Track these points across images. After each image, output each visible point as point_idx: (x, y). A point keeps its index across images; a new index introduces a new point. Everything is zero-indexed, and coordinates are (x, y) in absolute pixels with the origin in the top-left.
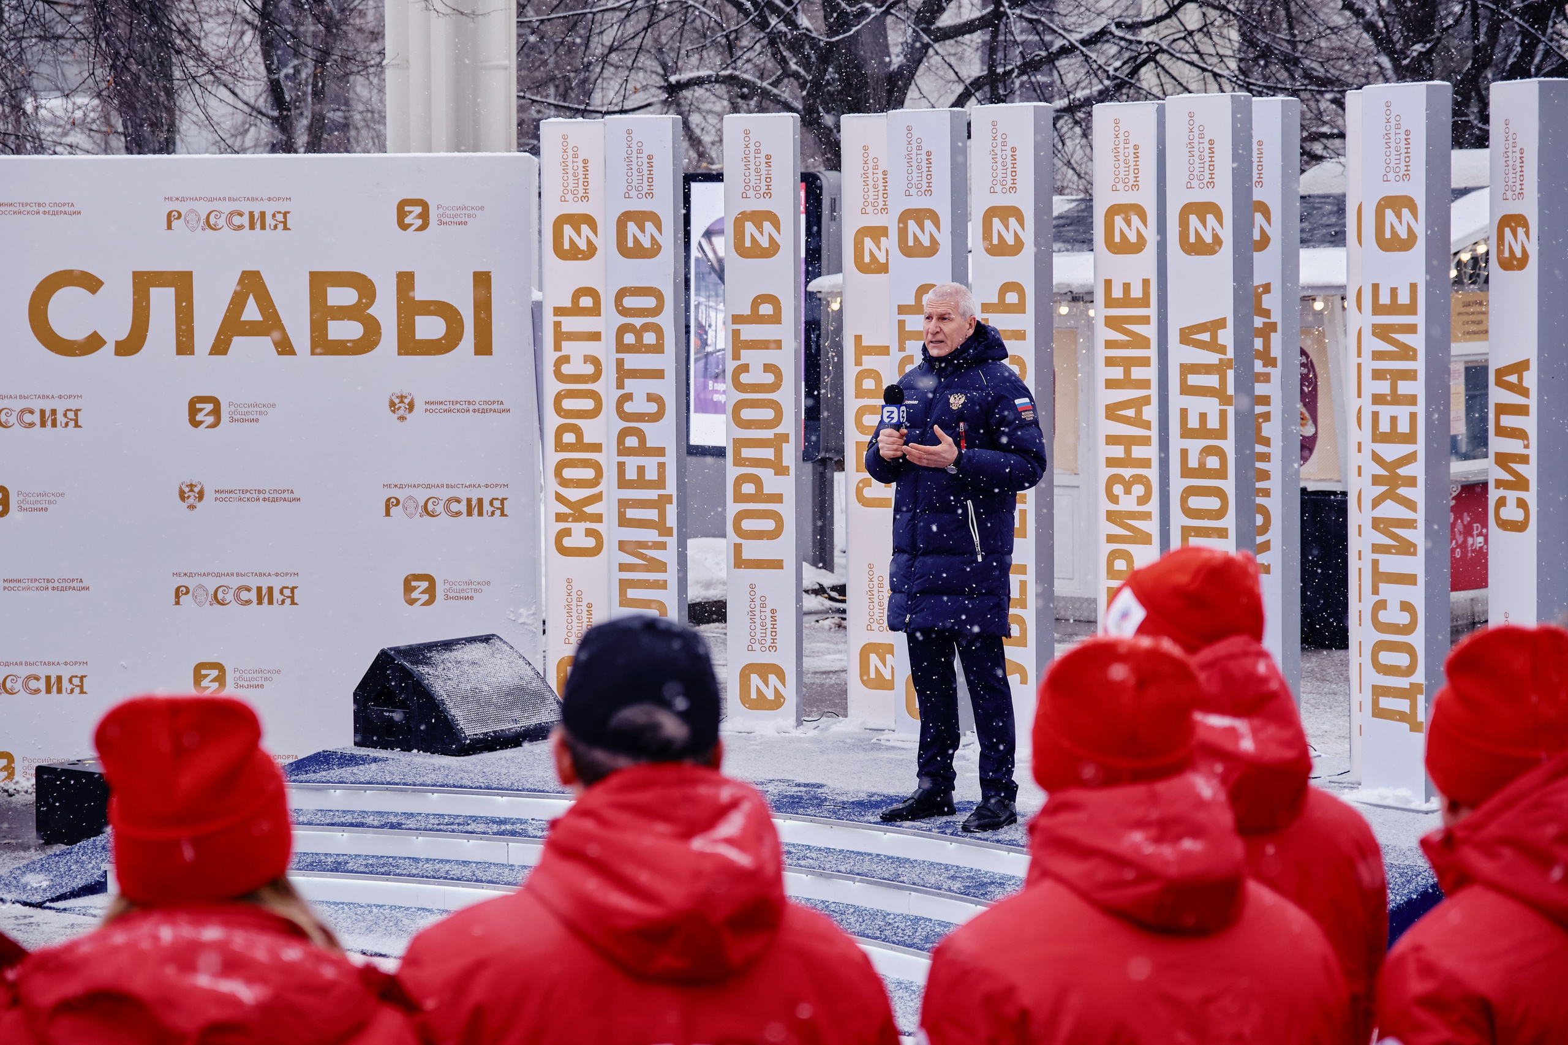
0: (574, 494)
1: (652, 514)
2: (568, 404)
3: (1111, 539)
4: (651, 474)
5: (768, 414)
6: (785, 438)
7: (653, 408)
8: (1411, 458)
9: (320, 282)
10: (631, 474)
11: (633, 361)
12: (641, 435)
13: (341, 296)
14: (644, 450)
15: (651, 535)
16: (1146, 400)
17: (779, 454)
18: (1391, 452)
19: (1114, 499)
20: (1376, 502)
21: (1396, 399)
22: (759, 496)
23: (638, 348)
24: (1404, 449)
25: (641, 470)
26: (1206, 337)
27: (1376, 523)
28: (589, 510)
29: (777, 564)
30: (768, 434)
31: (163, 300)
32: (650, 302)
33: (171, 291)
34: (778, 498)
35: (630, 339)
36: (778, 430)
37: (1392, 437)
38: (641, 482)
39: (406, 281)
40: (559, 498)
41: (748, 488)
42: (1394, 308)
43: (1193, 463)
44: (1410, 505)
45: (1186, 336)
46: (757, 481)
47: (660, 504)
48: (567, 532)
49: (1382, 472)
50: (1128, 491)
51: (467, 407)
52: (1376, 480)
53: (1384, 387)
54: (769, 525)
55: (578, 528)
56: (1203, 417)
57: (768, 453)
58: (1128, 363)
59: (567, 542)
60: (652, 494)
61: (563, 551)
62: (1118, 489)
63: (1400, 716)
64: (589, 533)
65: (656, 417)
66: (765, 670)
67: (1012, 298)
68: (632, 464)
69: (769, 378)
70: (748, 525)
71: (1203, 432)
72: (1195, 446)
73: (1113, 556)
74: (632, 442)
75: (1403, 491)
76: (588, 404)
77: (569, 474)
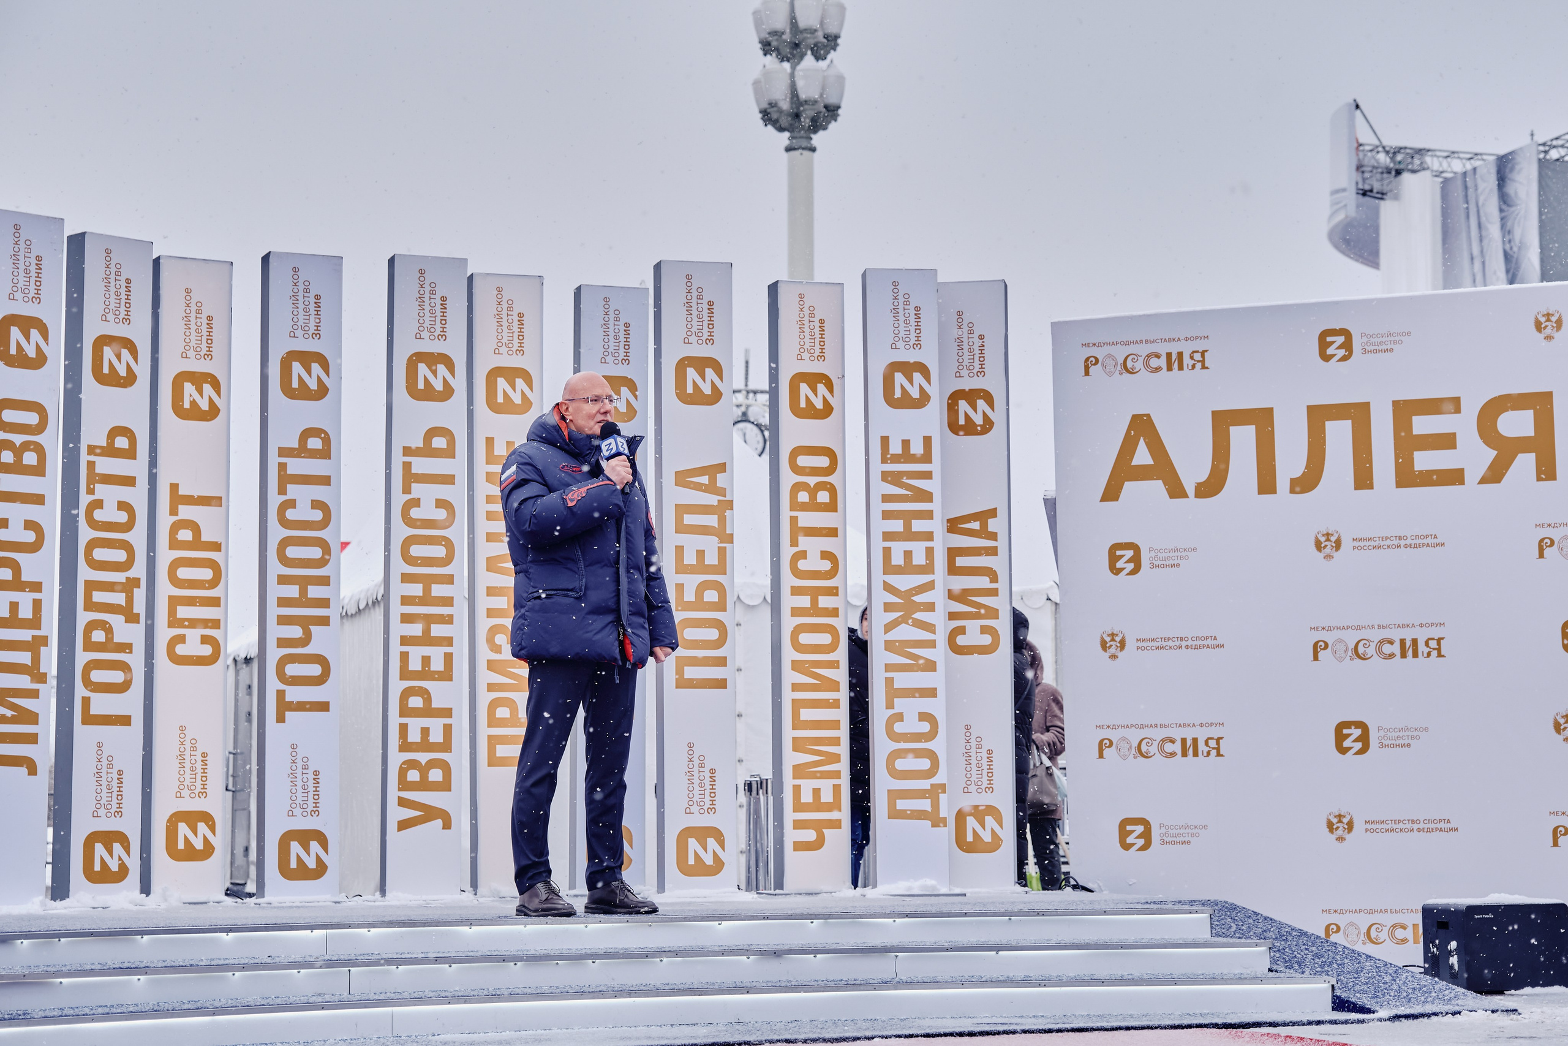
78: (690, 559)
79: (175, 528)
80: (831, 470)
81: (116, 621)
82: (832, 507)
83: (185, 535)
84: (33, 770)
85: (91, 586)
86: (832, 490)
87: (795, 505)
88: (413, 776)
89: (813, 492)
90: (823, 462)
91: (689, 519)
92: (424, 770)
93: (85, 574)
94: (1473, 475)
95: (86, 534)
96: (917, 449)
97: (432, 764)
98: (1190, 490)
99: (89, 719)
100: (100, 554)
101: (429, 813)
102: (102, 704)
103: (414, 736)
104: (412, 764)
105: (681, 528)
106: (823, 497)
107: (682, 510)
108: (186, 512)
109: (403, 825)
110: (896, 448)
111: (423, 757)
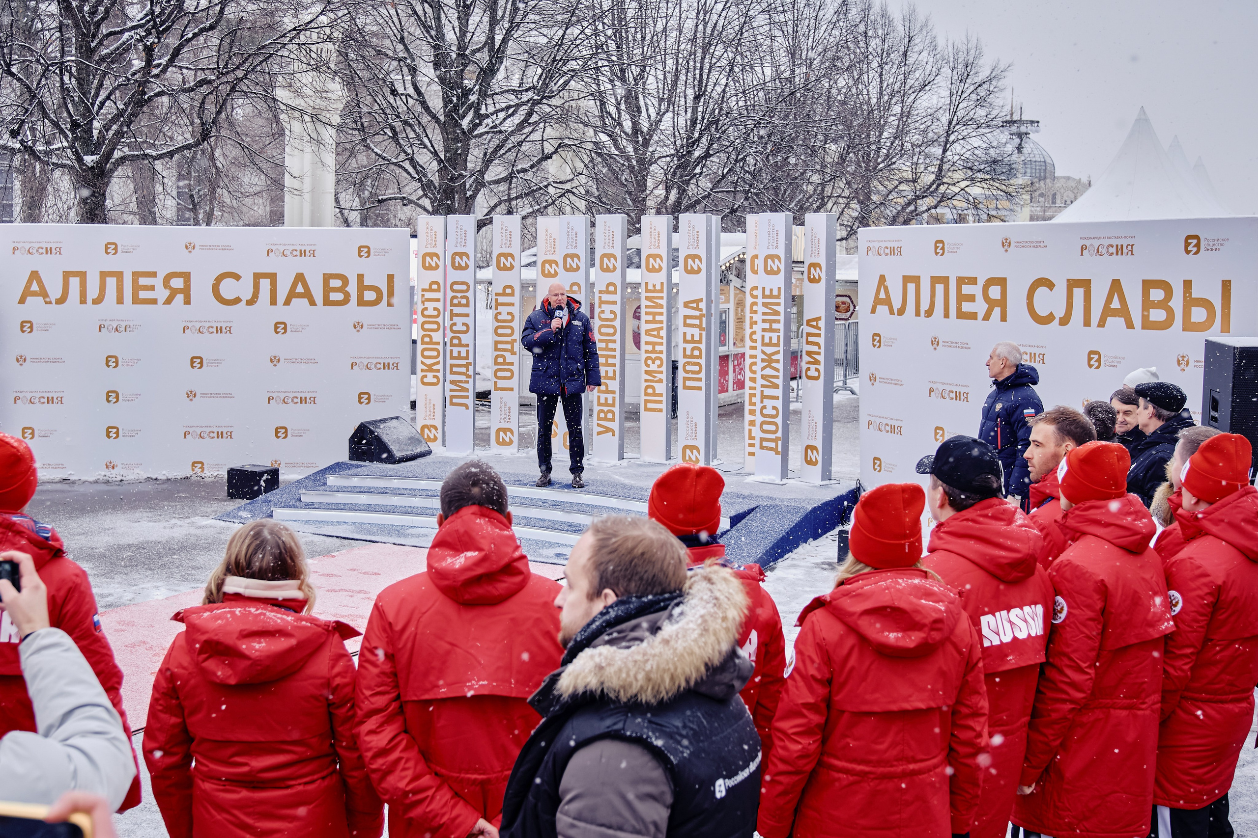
0: (429, 362)
1: (463, 370)
2: (427, 326)
3: (646, 381)
4: (463, 354)
5: (509, 331)
6: (515, 340)
7: (464, 328)
8: (778, 352)
9: (327, 278)
10: (455, 354)
11: (457, 310)
12: (460, 339)
13: (335, 283)
14: (460, 345)
15: (463, 378)
16: (662, 328)
17: (512, 347)
18: (769, 350)
19: (648, 366)
20: (763, 369)
21: (771, 330)
22: (504, 363)
23: (459, 305)
24: (775, 349)
25: (459, 352)
26: (694, 305)
27: (763, 377)
28: (434, 367)
29: (512, 389)
30: (508, 339)
31: (265, 284)
32: (464, 287)
33: (268, 280)
34: (512, 364)
35: (456, 301)
36: (513, 337)
37: (770, 344)
38: (459, 357)
39: (360, 277)
40: (422, 363)
41: (500, 360)
42: (771, 296)
43: (688, 353)
44: (777, 370)
45: (686, 305)
46: (503, 357)
47: (467, 366)
48: (426, 376)
49: (765, 357)
50: (653, 363)
51: (384, 327)
52: (763, 360)
53: (767, 326)
54: (508, 374)
55: (430, 375)
56: (693, 336)
57: (508, 346)
58: (654, 314)
59: (425, 380)
60: (464, 362)
61: (424, 383)
62: (649, 362)
63: (771, 449)
64: (435, 377)
65: (466, 332)
66: (505, 430)
67: (611, 288)
68: (456, 350)
69: (509, 317)
70: (500, 374)
71: (693, 341)
72: (689, 347)
73: (647, 387)
74: (456, 341)
75: (773, 365)
76: (435, 326)
77: (426, 353)
78: (689, 338)
81: (507, 355)
84: (467, 408)
85: (497, 343)
88: (602, 415)
91: (689, 321)
92: (606, 413)
94: (980, 316)
97: (609, 411)
98: (896, 312)
99: (497, 389)
100: (500, 331)
101: (608, 430)
103: (602, 401)
104: (602, 411)
105: (685, 325)
107: (686, 317)
109: (599, 433)
110: (767, 293)
111: (606, 409)
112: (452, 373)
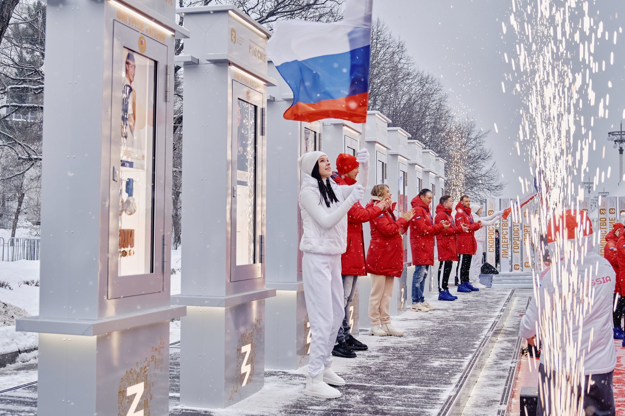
0: (491, 244)
1: (506, 246)
2: (490, 233)
4: (506, 241)
10: (504, 241)
11: (504, 228)
14: (505, 238)
15: (506, 249)
22: (516, 244)
23: (505, 226)
29: (518, 252)
30: (517, 236)
32: (506, 221)
35: (503, 225)
38: (505, 242)
41: (515, 243)
42: (612, 220)
47: (507, 245)
54: (517, 247)
55: (491, 249)
57: (517, 239)
60: (506, 244)
61: (489, 251)
65: (506, 234)
66: (517, 265)
68: (504, 240)
69: (517, 230)
70: (515, 247)
76: (492, 233)
77: (490, 242)
79: (525, 230)
80: (605, 221)
81: (517, 241)
82: (606, 225)
83: (526, 231)
84: (507, 258)
85: (514, 238)
86: (605, 223)
87: (601, 225)
89: (603, 223)
90: (604, 220)
93: (513, 236)
95: (513, 232)
96: (613, 219)
99: (514, 252)
100: (515, 234)
102: (516, 250)
106: (604, 224)
108: (526, 228)
110: (611, 219)
112: (503, 247)
